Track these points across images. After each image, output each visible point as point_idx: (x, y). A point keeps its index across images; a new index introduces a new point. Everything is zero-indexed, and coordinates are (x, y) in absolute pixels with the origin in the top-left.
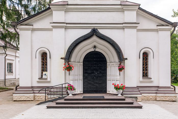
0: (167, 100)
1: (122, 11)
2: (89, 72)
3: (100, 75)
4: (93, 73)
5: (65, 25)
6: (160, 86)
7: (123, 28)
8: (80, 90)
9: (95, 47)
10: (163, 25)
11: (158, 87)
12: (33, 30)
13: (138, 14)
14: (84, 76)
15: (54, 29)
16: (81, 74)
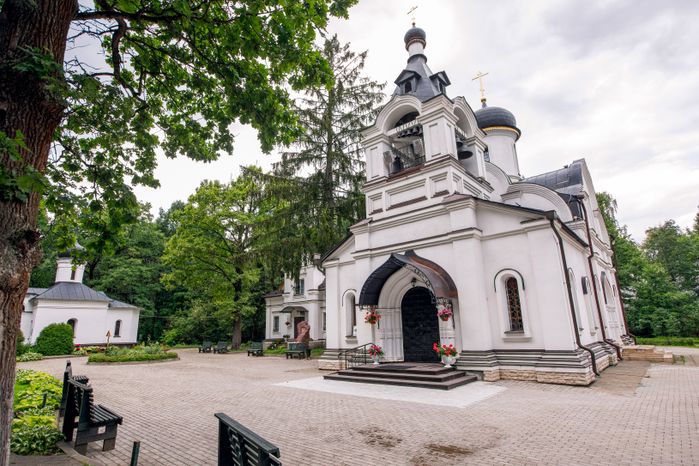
0: (561, 382)
1: (446, 212)
2: (412, 323)
3: (429, 328)
4: (417, 325)
5: (369, 252)
6: (547, 349)
7: (450, 242)
8: (399, 356)
9: (414, 280)
10: (533, 220)
11: (544, 351)
12: (341, 265)
13: (477, 211)
14: (404, 330)
15: (357, 262)
16: (398, 327)
